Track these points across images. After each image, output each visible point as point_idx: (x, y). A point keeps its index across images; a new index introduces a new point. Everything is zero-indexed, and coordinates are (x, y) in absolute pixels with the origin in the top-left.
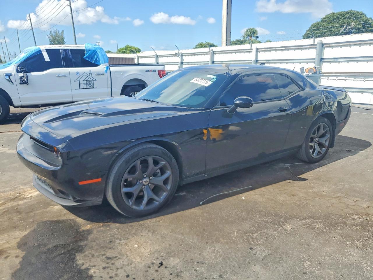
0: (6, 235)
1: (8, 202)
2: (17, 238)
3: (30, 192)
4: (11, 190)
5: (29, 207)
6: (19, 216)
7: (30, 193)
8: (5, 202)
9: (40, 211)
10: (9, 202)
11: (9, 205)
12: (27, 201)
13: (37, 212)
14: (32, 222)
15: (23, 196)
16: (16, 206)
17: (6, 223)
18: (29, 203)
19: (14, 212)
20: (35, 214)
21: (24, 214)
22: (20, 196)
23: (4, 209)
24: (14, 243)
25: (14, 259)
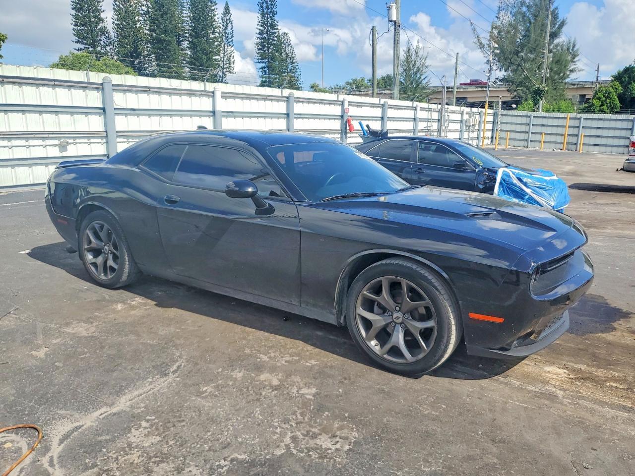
0: (623, 342)
1: (601, 378)
2: (612, 335)
3: (555, 376)
4: (583, 398)
5: (578, 356)
6: (598, 351)
7: (557, 374)
8: (606, 381)
9: (569, 345)
10: (598, 377)
11: (601, 373)
12: (573, 364)
13: (572, 345)
14: (588, 340)
15: (571, 376)
16: (593, 366)
17: (616, 351)
18: (573, 360)
19: (600, 359)
20: (577, 345)
21: (590, 351)
22: (575, 378)
23: (611, 369)
24: (618, 333)
25: (623, 324)
